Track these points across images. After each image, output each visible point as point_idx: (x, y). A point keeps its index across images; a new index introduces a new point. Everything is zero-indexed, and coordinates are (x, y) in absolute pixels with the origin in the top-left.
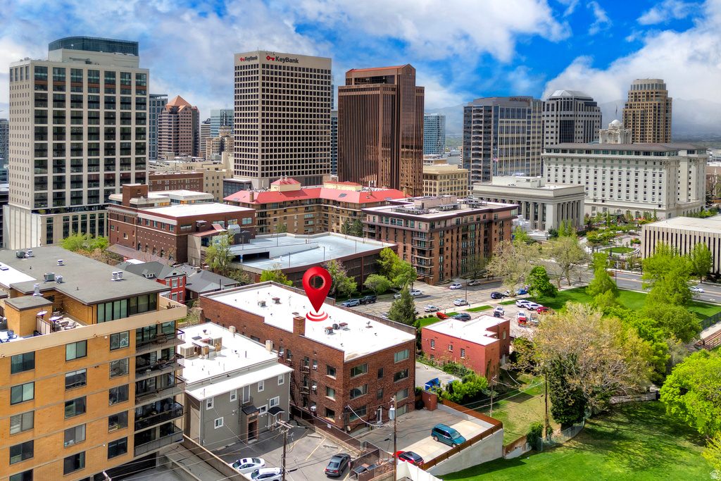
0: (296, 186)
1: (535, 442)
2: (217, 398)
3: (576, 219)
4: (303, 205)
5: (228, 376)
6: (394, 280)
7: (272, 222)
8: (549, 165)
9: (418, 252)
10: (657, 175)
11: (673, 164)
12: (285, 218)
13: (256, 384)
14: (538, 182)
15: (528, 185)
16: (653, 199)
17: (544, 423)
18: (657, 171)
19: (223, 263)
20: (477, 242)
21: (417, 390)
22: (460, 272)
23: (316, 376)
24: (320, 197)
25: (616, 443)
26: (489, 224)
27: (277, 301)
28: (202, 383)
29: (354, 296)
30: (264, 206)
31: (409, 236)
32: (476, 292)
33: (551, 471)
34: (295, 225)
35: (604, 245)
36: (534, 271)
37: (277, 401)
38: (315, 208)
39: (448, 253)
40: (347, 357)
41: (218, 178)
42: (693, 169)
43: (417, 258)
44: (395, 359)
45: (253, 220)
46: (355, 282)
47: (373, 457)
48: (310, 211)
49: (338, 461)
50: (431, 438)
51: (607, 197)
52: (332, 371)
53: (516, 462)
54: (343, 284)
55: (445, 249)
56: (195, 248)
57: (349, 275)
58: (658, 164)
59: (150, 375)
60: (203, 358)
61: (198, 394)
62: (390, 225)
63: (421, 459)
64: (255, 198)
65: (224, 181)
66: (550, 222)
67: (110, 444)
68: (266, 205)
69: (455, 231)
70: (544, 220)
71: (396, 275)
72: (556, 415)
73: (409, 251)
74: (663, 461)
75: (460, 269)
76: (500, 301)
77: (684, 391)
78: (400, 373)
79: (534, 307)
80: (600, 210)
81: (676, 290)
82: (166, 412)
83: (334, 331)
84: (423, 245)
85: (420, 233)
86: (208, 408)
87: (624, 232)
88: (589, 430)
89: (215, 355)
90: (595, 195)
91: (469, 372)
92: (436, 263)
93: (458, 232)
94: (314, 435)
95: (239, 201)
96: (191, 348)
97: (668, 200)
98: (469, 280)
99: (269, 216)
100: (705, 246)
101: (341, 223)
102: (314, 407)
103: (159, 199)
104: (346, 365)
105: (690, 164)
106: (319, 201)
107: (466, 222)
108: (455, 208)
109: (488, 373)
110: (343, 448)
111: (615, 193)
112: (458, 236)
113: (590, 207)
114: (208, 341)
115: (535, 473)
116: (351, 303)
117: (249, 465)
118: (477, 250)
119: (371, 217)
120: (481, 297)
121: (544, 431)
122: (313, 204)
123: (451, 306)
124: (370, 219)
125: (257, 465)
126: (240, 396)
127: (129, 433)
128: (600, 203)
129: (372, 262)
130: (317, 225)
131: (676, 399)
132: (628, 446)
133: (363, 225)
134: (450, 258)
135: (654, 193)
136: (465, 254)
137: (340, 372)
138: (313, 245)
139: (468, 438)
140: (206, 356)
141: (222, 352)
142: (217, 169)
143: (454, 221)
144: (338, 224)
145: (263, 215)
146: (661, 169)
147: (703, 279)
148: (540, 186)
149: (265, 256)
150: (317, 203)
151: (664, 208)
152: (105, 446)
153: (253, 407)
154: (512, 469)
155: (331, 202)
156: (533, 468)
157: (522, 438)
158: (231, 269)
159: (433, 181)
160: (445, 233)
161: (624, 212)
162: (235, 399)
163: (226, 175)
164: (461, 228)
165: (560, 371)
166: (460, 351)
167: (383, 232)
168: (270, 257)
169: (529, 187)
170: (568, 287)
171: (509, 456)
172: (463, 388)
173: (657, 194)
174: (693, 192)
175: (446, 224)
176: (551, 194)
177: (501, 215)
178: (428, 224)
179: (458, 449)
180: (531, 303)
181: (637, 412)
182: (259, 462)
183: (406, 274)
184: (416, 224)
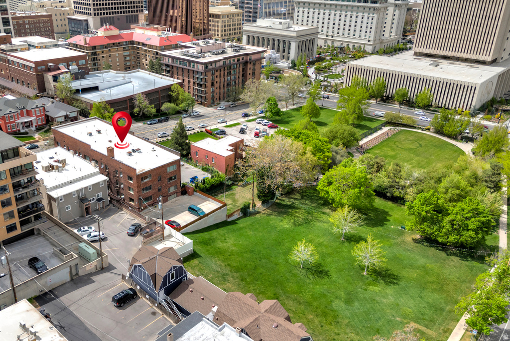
0: (116, 32)
1: (245, 211)
2: (65, 196)
3: (311, 51)
4: (121, 46)
5: (71, 183)
6: (180, 106)
7: (101, 59)
8: (299, 8)
9: (198, 85)
10: (370, 18)
11: (382, 10)
12: (110, 56)
13: (87, 187)
14: (287, 24)
15: (280, 27)
16: (365, 36)
17: (251, 202)
18: (371, 15)
19: (69, 95)
20: (237, 77)
21: (183, 184)
22: (224, 97)
23: (122, 181)
24: (133, 40)
25: (290, 210)
26: (246, 63)
27: (99, 132)
28: (56, 187)
29: (155, 116)
30: (94, 48)
31: (191, 73)
32: (233, 112)
33: (250, 227)
34: (118, 60)
35: (324, 72)
36: (269, 100)
37: (101, 195)
38: (130, 48)
39: (217, 85)
40: (138, 172)
41: (64, 14)
42: (397, 13)
43: (197, 89)
44: (168, 170)
45: (86, 61)
46: (155, 108)
47: (153, 225)
48: (126, 50)
49: (133, 227)
50: (187, 212)
51: (335, 34)
52: (131, 179)
53: (233, 222)
54: (146, 110)
55: (215, 83)
56: (50, 83)
57: (150, 104)
58: (372, 10)
59: (22, 191)
60: (55, 172)
61: (54, 194)
62: (179, 65)
63: (179, 225)
64: (88, 42)
65: (68, 19)
66: (293, 54)
67: (6, 227)
68: (95, 47)
69: (222, 70)
70: (289, 53)
71: (182, 103)
72: (259, 197)
73: (191, 84)
74: (311, 220)
75: (226, 95)
76: (246, 119)
77: (330, 183)
78: (172, 177)
79: (267, 124)
80: (330, 43)
81: (354, 112)
82: (36, 209)
83: (132, 153)
84: (200, 80)
85: (198, 72)
86: (60, 202)
87: (341, 61)
88: (277, 203)
89: (63, 170)
90: (327, 32)
91: (215, 172)
92: (209, 92)
93: (224, 70)
94: (122, 212)
95: (77, 43)
96: (48, 166)
97: (375, 37)
98: (231, 103)
99: (99, 55)
100: (383, 79)
101: (149, 60)
102: (123, 196)
103: (20, 45)
104: (138, 176)
105: (396, 8)
106: (132, 42)
107: (230, 63)
108: (223, 52)
109: (226, 172)
110: (137, 221)
111: (341, 31)
112: (224, 73)
113: (323, 41)
114: (58, 161)
115: (241, 228)
116: (153, 122)
117: (86, 231)
118: (237, 82)
119: (167, 58)
120: (236, 117)
121: (251, 206)
122: (128, 44)
123: (216, 123)
124: (165, 61)
125: (90, 230)
126: (77, 194)
127: (16, 220)
128: (330, 38)
129: (165, 94)
130: (133, 60)
131: (325, 189)
132: (296, 212)
133: (162, 64)
134: (218, 88)
135: (366, 32)
136: (229, 84)
137: (135, 179)
138: (128, 80)
139: (207, 212)
140: (57, 171)
141: (67, 167)
142: (62, 7)
143: (221, 63)
144: (146, 60)
145: (94, 54)
146: (373, 14)
147: (378, 100)
148: (289, 27)
149: (96, 89)
150: (131, 44)
151: (371, 43)
152: (5, 228)
153: (87, 199)
154: (230, 227)
155: (141, 44)
156: (241, 225)
157: (238, 210)
158: (74, 99)
159: (217, 20)
160: (215, 72)
161: (345, 45)
162: (76, 195)
163: (69, 12)
164: (227, 67)
165: (262, 175)
166: (211, 159)
167: (175, 70)
168: (99, 89)
169: (281, 28)
170: (293, 107)
171: (229, 220)
172: (211, 181)
173: (368, 32)
174: (394, 30)
175: (216, 65)
176: (295, 34)
177: (254, 57)
178: (204, 66)
179: (200, 219)
180: (266, 121)
181: (307, 192)
182: (91, 228)
183: (188, 102)
184: (196, 65)
